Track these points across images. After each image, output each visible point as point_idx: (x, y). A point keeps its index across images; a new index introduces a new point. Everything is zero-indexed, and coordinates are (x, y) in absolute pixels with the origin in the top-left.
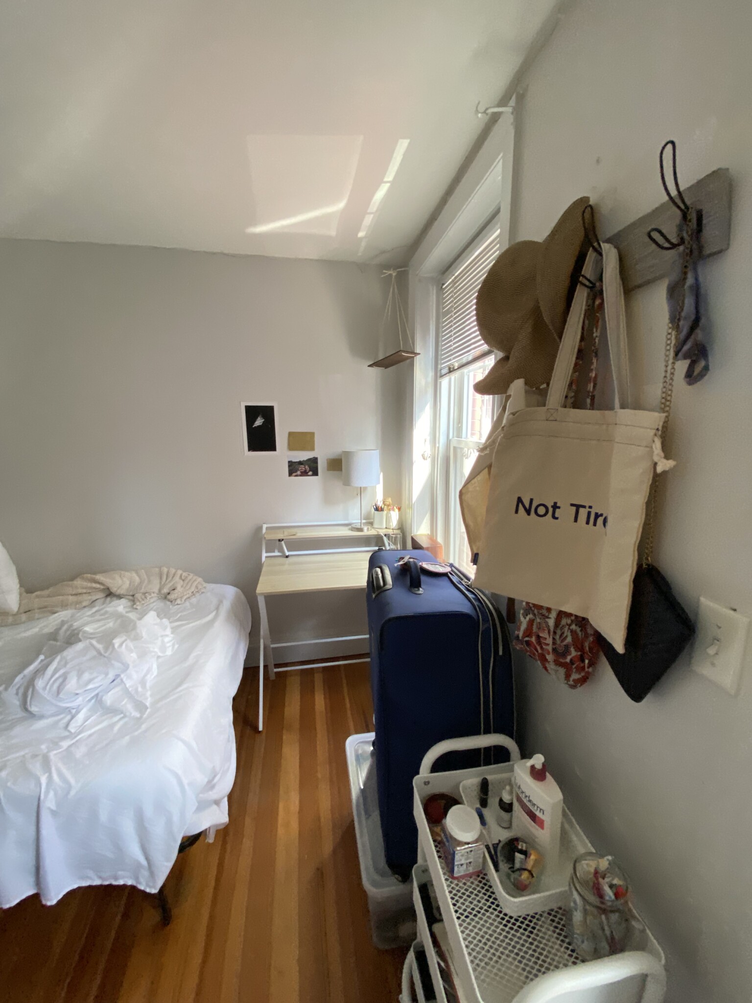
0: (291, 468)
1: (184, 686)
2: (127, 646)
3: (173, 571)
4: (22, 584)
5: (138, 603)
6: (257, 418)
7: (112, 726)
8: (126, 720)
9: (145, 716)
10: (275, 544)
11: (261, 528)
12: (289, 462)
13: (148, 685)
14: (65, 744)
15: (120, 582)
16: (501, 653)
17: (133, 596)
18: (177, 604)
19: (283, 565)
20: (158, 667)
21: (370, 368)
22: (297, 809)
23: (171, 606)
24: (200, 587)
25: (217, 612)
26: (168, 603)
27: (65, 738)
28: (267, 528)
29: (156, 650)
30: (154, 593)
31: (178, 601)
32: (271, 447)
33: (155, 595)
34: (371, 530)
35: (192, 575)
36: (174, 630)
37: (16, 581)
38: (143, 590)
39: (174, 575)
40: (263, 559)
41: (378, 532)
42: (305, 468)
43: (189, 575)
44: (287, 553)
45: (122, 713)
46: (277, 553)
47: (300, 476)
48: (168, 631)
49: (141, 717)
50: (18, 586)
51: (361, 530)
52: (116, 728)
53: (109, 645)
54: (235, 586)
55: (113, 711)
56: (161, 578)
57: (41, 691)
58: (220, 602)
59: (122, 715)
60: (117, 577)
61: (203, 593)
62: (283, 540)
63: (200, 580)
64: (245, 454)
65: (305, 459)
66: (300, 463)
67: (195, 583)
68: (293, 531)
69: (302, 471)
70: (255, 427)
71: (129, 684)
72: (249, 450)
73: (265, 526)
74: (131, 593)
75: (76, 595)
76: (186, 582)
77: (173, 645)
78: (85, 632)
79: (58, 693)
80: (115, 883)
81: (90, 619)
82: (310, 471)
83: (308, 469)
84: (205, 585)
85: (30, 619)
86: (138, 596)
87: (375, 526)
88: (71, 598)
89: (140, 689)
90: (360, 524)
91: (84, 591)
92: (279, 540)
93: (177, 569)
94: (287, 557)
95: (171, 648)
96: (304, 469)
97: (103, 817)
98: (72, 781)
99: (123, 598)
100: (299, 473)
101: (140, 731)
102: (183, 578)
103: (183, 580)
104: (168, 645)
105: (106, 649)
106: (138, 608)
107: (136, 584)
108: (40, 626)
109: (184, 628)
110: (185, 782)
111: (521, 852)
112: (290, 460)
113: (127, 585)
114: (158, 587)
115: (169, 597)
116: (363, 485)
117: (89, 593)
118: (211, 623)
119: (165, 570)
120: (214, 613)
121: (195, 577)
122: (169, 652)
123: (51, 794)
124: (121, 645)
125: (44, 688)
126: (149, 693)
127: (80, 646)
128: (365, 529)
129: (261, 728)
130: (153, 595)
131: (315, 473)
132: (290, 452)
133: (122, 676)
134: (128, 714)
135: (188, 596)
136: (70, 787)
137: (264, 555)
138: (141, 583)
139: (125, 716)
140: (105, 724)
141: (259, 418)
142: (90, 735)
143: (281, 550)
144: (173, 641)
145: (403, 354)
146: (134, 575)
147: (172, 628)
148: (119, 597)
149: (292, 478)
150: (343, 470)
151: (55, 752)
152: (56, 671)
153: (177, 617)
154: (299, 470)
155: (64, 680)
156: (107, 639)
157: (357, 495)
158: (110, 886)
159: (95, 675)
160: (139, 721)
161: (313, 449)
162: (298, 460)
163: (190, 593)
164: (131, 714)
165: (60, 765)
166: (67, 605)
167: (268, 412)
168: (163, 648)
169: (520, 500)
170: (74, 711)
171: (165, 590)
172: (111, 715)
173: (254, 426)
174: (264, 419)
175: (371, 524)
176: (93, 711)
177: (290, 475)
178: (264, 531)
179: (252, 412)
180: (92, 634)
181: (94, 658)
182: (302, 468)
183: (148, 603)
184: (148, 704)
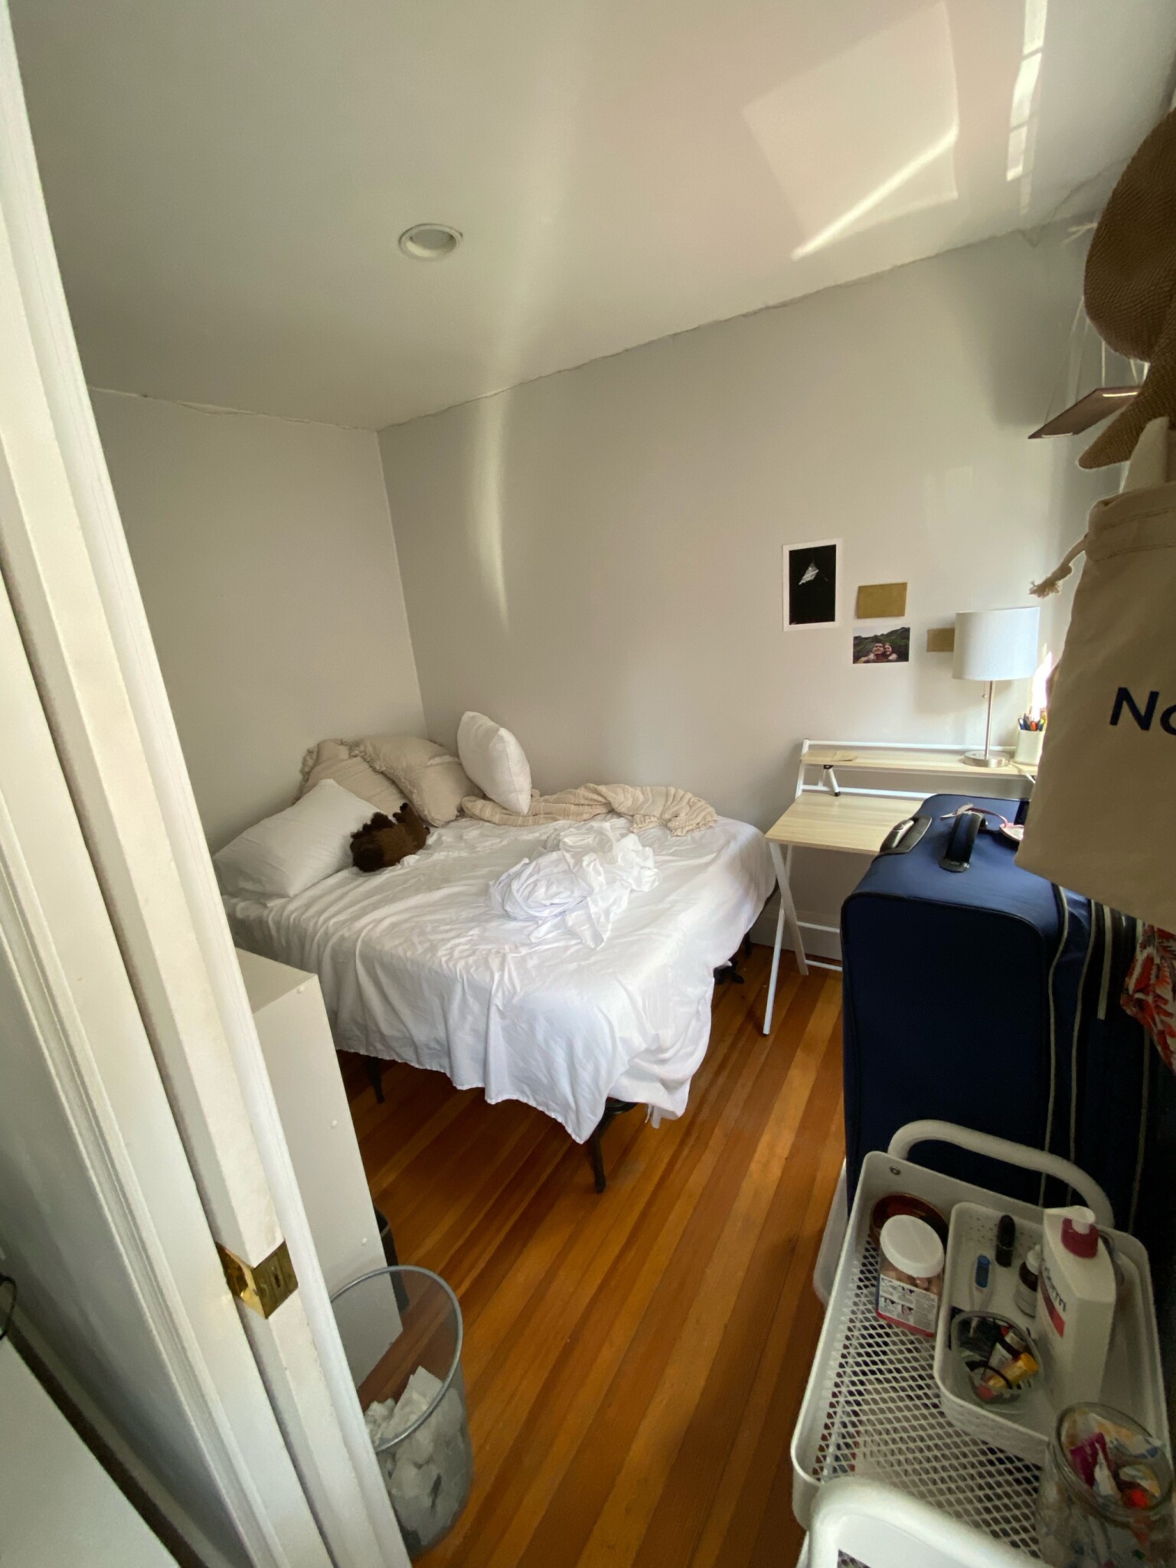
0: (858, 648)
1: (646, 931)
2: (595, 866)
3: (681, 792)
4: (535, 784)
5: (635, 826)
6: (807, 569)
7: (566, 948)
8: (580, 946)
9: (598, 948)
10: (818, 772)
11: (800, 746)
12: (856, 638)
13: (612, 917)
14: (524, 951)
15: (623, 798)
16: (1101, 1014)
17: (632, 816)
18: (677, 836)
19: (831, 805)
20: (630, 902)
21: (1034, 440)
22: (786, 1154)
23: (669, 837)
24: (709, 818)
25: (718, 854)
26: (668, 832)
27: (524, 945)
28: (810, 746)
29: (631, 881)
30: (654, 816)
31: (679, 832)
32: (828, 614)
33: (656, 819)
34: (1006, 765)
35: (703, 802)
36: (659, 865)
37: (529, 780)
38: (642, 812)
39: (681, 798)
40: (799, 793)
41: (1020, 770)
42: (885, 648)
43: (700, 801)
44: (837, 789)
45: (579, 938)
46: (820, 787)
47: (874, 661)
48: (650, 863)
49: (595, 949)
50: (531, 786)
51: (983, 763)
52: (569, 952)
53: (579, 862)
54: (755, 826)
55: (571, 933)
56: (666, 801)
57: (515, 893)
58: (728, 842)
59: (579, 941)
60: (620, 791)
61: (711, 827)
62: (831, 767)
63: (711, 809)
64: (785, 630)
65: (885, 632)
66: (876, 639)
67: (703, 814)
68: (851, 754)
69: (877, 653)
70: (803, 584)
71: (593, 909)
72: (791, 622)
73: (807, 744)
74: (631, 813)
75: (578, 805)
76: (694, 808)
77: (654, 881)
78: (565, 843)
79: (528, 898)
80: (547, 1113)
81: (576, 832)
82: (893, 652)
83: (890, 649)
84: (716, 817)
85: (536, 823)
86: (638, 817)
87: (1019, 758)
88: (573, 807)
89: (603, 919)
90: (984, 753)
91: (587, 802)
92: (825, 767)
93: (686, 792)
94: (837, 795)
95: (649, 884)
96: (882, 649)
97: (540, 1036)
98: (518, 989)
99: (622, 817)
100: (872, 656)
101: (587, 962)
102: (691, 803)
103: (691, 807)
104: (646, 879)
105: (576, 864)
106: (635, 831)
107: (639, 803)
108: (541, 832)
109: (673, 864)
110: (618, 1034)
111: (1008, 1347)
112: (857, 635)
113: (629, 803)
114: (660, 809)
115: (669, 824)
116: (995, 678)
117: (592, 805)
118: (707, 865)
119: (672, 790)
120: (713, 856)
121: (706, 806)
122: (646, 888)
123: (500, 994)
124: (588, 865)
125: (518, 891)
126: (610, 926)
127: (555, 855)
128: (993, 762)
129: (766, 1030)
130: (652, 819)
131: (903, 656)
132: (859, 620)
133: (588, 899)
134: (584, 941)
135: (691, 827)
136: (515, 992)
137: (801, 787)
138: (644, 803)
139: (581, 943)
140: (562, 944)
141: (810, 569)
142: (546, 950)
143: (828, 783)
144: (653, 878)
145: (1106, 395)
146: (638, 793)
147: (656, 862)
148: (619, 815)
149: (860, 666)
150: (955, 647)
151: (513, 955)
152: (531, 875)
153: (672, 851)
154: (872, 652)
155: (536, 885)
156: (579, 854)
157: (983, 696)
158: (542, 1113)
159: (562, 890)
160: (591, 952)
161: (900, 613)
162: (872, 635)
163: (694, 825)
164: (586, 942)
165: (512, 968)
166: (568, 815)
167: (824, 558)
168: (639, 880)
169: (1124, 695)
170: (540, 922)
171: (667, 816)
172: (568, 936)
173: (800, 583)
174: (818, 569)
175: (1011, 755)
176: (556, 927)
177: (856, 659)
178: (805, 749)
179: (800, 560)
180: (571, 847)
181: (564, 872)
182: (879, 648)
183: (647, 827)
184: (605, 939)
